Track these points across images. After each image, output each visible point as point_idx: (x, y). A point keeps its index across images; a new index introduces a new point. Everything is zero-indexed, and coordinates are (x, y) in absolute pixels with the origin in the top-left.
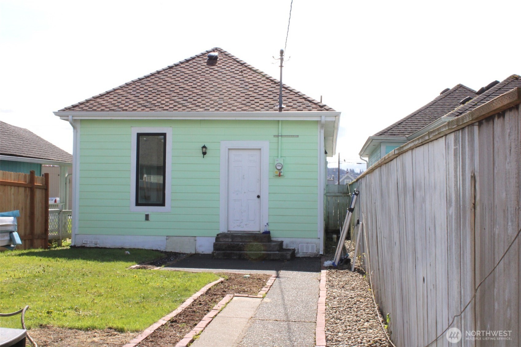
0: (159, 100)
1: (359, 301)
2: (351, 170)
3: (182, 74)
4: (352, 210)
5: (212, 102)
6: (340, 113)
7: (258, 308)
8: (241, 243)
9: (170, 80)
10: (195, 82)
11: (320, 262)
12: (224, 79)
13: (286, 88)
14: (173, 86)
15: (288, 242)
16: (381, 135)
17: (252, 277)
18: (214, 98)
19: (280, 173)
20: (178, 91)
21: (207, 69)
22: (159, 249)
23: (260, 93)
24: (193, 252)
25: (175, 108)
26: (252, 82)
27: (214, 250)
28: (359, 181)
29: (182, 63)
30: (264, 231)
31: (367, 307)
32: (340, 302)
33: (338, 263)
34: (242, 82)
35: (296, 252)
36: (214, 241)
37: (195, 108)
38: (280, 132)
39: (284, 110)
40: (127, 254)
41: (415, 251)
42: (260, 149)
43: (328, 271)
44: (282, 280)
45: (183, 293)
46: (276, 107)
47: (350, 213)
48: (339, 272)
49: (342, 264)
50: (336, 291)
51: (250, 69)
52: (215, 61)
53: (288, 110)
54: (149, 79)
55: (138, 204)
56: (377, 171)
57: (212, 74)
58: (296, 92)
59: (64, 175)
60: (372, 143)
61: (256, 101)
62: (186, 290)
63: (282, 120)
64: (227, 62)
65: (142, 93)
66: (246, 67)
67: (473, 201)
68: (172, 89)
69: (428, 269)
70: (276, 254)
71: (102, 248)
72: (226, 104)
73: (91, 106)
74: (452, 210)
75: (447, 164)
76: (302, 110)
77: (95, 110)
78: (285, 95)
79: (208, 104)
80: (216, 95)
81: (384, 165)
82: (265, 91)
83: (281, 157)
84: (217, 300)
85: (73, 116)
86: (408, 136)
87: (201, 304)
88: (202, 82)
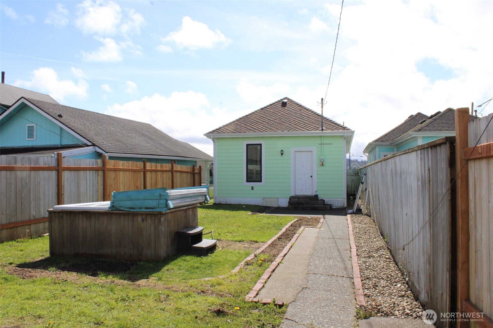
0: (257, 126)
1: (369, 229)
2: (356, 160)
3: (268, 112)
4: (362, 183)
5: (285, 127)
6: (354, 131)
7: (319, 233)
8: (303, 201)
9: (263, 116)
10: (275, 116)
11: (346, 211)
12: (291, 114)
13: (325, 118)
14: (264, 118)
15: (327, 200)
16: (376, 141)
17: (312, 218)
18: (286, 125)
19: (322, 164)
20: (267, 121)
21: (282, 109)
22: (259, 205)
23: (311, 121)
24: (277, 206)
25: (266, 130)
26: (306, 115)
27: (289, 205)
28: (366, 168)
29: (268, 106)
30: (314, 195)
31: (374, 232)
32: (360, 230)
33: (356, 211)
34: (301, 116)
35: (332, 205)
36: (289, 200)
37: (277, 130)
38: (322, 142)
39: (325, 130)
40: (244, 207)
41: (402, 202)
42: (312, 151)
43: (351, 215)
44: (327, 220)
45: (280, 226)
46: (320, 129)
47: (362, 185)
48: (357, 216)
49: (357, 212)
50: (357, 225)
51: (305, 108)
52: (285, 104)
53: (326, 130)
54: (251, 115)
55: (247, 181)
56: (379, 164)
57: (285, 112)
58: (330, 120)
59: (207, 166)
60: (371, 146)
61: (309, 125)
62: (281, 224)
63: (323, 136)
64: (292, 105)
65: (248, 123)
66: (302, 107)
67: (429, 179)
68: (264, 120)
69: (409, 209)
70: (322, 207)
71: (229, 204)
72: (293, 128)
73: (222, 131)
74: (420, 183)
75: (417, 163)
76: (334, 130)
77: (225, 133)
78: (324, 122)
79: (283, 128)
80: (287, 123)
81: (384, 161)
82: (314, 120)
83: (323, 155)
84: (297, 229)
85: (213, 136)
86: (391, 142)
87: (290, 231)
88: (280, 116)
